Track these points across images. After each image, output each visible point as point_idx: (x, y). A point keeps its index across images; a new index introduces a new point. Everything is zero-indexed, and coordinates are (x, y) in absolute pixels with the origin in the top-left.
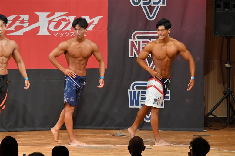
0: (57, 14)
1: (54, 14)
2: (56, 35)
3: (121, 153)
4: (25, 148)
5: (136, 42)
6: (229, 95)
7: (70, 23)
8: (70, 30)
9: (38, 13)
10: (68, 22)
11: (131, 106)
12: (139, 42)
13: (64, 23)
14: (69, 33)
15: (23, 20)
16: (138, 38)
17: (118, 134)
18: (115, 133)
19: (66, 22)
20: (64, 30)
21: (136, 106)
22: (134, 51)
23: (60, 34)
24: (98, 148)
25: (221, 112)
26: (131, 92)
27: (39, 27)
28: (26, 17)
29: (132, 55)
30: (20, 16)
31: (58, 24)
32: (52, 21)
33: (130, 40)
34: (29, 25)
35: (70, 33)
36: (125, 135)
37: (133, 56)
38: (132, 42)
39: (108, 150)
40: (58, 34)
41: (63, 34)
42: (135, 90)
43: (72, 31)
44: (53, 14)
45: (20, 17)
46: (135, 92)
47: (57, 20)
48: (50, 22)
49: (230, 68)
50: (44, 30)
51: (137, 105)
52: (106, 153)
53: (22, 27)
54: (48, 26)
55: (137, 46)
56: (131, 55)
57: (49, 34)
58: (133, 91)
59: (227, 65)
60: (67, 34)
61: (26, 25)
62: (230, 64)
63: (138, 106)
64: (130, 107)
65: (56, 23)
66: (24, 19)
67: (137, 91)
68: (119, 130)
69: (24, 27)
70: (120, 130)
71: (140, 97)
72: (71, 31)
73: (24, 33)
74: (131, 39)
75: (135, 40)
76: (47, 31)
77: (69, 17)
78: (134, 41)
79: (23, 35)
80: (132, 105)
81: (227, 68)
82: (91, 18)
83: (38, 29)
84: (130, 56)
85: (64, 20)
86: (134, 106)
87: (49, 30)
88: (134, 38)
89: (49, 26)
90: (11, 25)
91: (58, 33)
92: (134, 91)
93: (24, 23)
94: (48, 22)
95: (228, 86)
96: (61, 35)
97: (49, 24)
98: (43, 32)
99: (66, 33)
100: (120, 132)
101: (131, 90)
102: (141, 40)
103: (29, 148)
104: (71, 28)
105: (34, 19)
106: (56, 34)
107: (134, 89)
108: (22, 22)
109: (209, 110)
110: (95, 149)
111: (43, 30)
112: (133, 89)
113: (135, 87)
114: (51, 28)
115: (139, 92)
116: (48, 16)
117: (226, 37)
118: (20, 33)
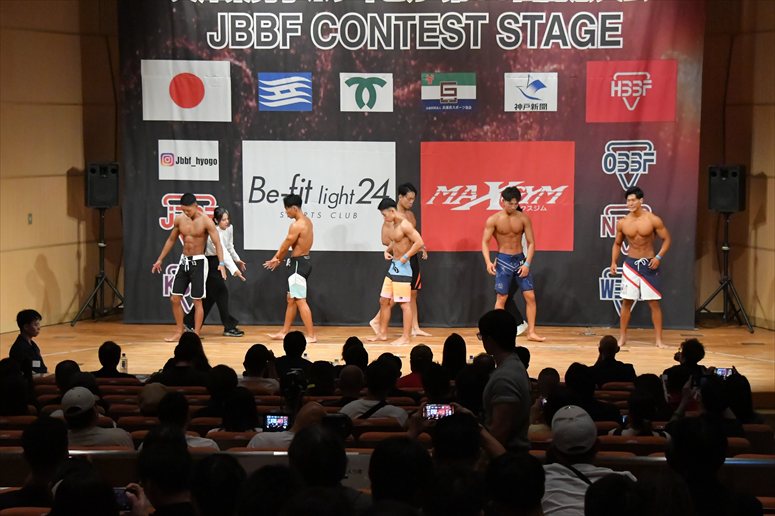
1: (508, 184)
3: (588, 356)
5: (609, 218)
6: (726, 285)
7: (527, 194)
8: (527, 203)
9: (487, 183)
10: (525, 193)
12: (613, 218)
16: (612, 213)
17: (586, 332)
18: (582, 331)
19: (523, 194)
21: (609, 298)
22: (607, 229)
25: (716, 307)
26: (603, 281)
27: (490, 199)
28: (474, 188)
29: (604, 234)
30: (467, 186)
33: (602, 216)
34: (477, 198)
35: (527, 207)
36: (595, 334)
37: (606, 236)
38: (604, 218)
42: (608, 278)
43: (530, 204)
45: (467, 188)
46: (608, 281)
49: (727, 251)
51: (610, 296)
53: (469, 200)
54: (500, 199)
55: (610, 223)
58: (605, 279)
59: (725, 248)
60: (523, 209)
61: (473, 197)
62: (728, 246)
63: (612, 298)
64: (601, 298)
66: (471, 190)
67: (610, 279)
68: (587, 327)
69: (471, 200)
70: (589, 328)
71: (615, 287)
73: (471, 208)
74: (603, 214)
77: (526, 187)
78: (607, 217)
79: (469, 209)
80: (604, 296)
81: (725, 251)
83: (487, 203)
84: (602, 236)
86: (607, 298)
88: (607, 214)
90: (455, 198)
93: (471, 195)
95: (726, 274)
100: (589, 330)
101: (603, 278)
102: (616, 216)
104: (528, 201)
105: (483, 190)
108: (469, 194)
109: (701, 304)
111: (494, 204)
112: (605, 276)
113: (608, 275)
115: (613, 281)
116: (500, 187)
117: (724, 213)
118: (466, 207)
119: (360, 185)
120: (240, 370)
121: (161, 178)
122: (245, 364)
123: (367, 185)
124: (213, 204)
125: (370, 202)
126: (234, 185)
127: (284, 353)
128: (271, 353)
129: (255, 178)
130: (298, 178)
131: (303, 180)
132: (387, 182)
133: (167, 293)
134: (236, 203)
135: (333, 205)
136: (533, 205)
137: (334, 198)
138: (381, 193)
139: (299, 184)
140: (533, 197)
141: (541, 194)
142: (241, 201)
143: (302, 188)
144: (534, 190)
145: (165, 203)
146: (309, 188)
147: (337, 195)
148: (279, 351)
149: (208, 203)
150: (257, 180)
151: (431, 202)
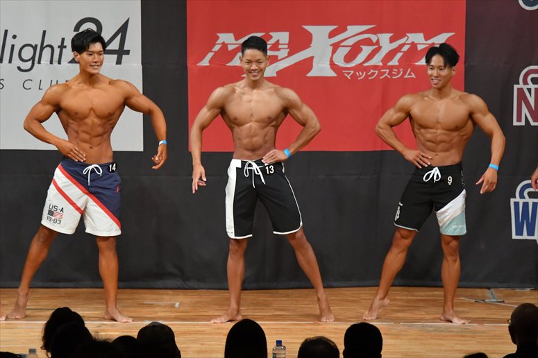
0: (352, 30)
1: (346, 30)
2: (348, 77)
3: (493, 341)
4: (280, 327)
5: (529, 90)
7: (380, 48)
8: (381, 64)
9: (309, 28)
10: (376, 47)
11: (517, 235)
12: (536, 90)
13: (366, 50)
14: (377, 72)
15: (277, 43)
16: (534, 81)
17: (488, 298)
18: (480, 295)
19: (372, 48)
20: (366, 64)
21: (528, 235)
22: (525, 110)
23: (357, 73)
24: (441, 329)
26: (517, 204)
27: (313, 57)
28: (282, 37)
29: (519, 120)
30: (271, 34)
31: (355, 50)
32: (341, 44)
33: (516, 87)
34: (290, 54)
35: (379, 70)
36: (504, 302)
37: (523, 123)
38: (520, 91)
39: (464, 334)
40: (354, 74)
41: (365, 73)
42: (527, 199)
43: (385, 66)
44: (342, 29)
45: (271, 37)
46: (526, 205)
47: (351, 42)
48: (336, 47)
50: (323, 65)
51: (531, 232)
52: (460, 340)
53: (274, 59)
54: (331, 55)
55: (532, 100)
56: (517, 121)
57: (332, 74)
58: (521, 201)
60: (373, 74)
61: (283, 53)
63: (533, 235)
64: (514, 237)
65: (349, 48)
66: (278, 41)
67: (531, 201)
68: (489, 288)
69: (279, 58)
70: (493, 290)
72: (383, 68)
73: (278, 73)
74: (518, 84)
75: (529, 87)
76: (329, 66)
77: (380, 35)
78: (525, 88)
79: (275, 75)
80: (519, 232)
82: (427, 38)
83: (308, 63)
84: (515, 123)
85: (368, 42)
86: (525, 236)
87: (332, 65)
88: (525, 82)
89: (335, 55)
91: (352, 72)
92: (524, 203)
93: (279, 50)
94: (332, 47)
96: (360, 76)
97: (334, 52)
98: (321, 69)
99: (372, 71)
100: (492, 294)
101: (518, 199)
103: (288, 327)
104: (382, 61)
105: (300, 41)
106: (348, 74)
107: (524, 198)
108: (275, 47)
110: (435, 331)
111: (320, 65)
112: (522, 196)
113: (526, 194)
114: (339, 60)
115: (535, 205)
116: (332, 35)
118: (271, 71)
119: (77, 29)
132: (127, 23)
135: (28, 65)
136: (391, 68)
137: (27, 53)
138: (114, 46)
140: (391, 54)
141: (405, 48)
144: (392, 40)
147: (35, 48)
151: (205, 62)
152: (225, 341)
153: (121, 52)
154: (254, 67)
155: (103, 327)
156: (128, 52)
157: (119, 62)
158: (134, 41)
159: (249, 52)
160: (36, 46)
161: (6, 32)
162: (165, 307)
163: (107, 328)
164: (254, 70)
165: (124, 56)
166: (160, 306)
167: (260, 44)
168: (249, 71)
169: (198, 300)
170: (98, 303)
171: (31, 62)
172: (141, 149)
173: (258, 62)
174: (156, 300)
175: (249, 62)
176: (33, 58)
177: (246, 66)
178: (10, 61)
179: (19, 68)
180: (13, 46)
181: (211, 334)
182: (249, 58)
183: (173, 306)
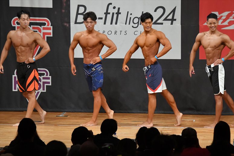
118: (233, 27)
119: (155, 11)
120: (69, 144)
121: (10, 6)
122: (73, 140)
123: (160, 11)
124: (48, 25)
125: (162, 24)
126: (63, 11)
127: (100, 132)
128: (91, 132)
129: (79, 6)
130: (110, 6)
131: (114, 8)
132: (175, 8)
133: (15, 89)
134: (65, 24)
137: (136, 20)
138: (170, 17)
139: (111, 10)
142: (69, 22)
143: (113, 14)
145: (14, 24)
146: (118, 13)
147: (139, 19)
148: (97, 131)
149: (44, 24)
150: (80, 7)
151: (206, 24)
152: (213, 135)
153: (173, 20)
154: (213, 25)
155: (165, 129)
156: (175, 20)
157: (172, 24)
158: (178, 15)
159: (210, 20)
160: (139, 17)
161: (128, 12)
162: (189, 121)
163: (167, 129)
164: (213, 27)
165: (174, 21)
166: (187, 121)
167: (215, 16)
168: (211, 27)
169: (203, 119)
170: (163, 120)
171: (137, 24)
172: (180, 58)
173: (214, 23)
174: (186, 119)
175: (211, 24)
176: (138, 23)
177: (209, 25)
178: (129, 24)
179: (133, 26)
180: (130, 18)
181: (208, 133)
182: (210, 22)
183: (192, 121)
